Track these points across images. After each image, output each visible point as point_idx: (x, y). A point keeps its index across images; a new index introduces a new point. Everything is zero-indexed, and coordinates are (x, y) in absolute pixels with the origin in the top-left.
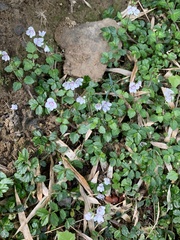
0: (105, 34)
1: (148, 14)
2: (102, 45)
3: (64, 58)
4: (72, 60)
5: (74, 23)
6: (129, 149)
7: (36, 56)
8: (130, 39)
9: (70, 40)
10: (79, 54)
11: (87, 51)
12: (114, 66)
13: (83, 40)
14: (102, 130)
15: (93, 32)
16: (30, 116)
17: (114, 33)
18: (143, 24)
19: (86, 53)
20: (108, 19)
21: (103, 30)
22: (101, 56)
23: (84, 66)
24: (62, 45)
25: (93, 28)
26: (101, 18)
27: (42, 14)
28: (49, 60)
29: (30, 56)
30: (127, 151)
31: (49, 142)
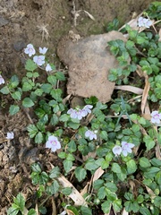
0: (112, 48)
1: (155, 25)
2: (109, 60)
3: (67, 76)
4: (76, 78)
5: (78, 37)
6: (149, 190)
7: (36, 75)
8: (139, 52)
9: (74, 55)
10: (84, 71)
11: (93, 67)
12: (123, 84)
13: (88, 55)
14: (116, 168)
15: (99, 46)
16: (28, 145)
17: (122, 47)
18: (150, 36)
19: (92, 69)
20: (113, 32)
21: (110, 43)
22: (109, 72)
23: (90, 84)
24: (66, 61)
25: (99, 42)
26: (105, 31)
27: (44, 28)
28: (51, 79)
29: (29, 75)
30: (146, 191)
31: (50, 180)
